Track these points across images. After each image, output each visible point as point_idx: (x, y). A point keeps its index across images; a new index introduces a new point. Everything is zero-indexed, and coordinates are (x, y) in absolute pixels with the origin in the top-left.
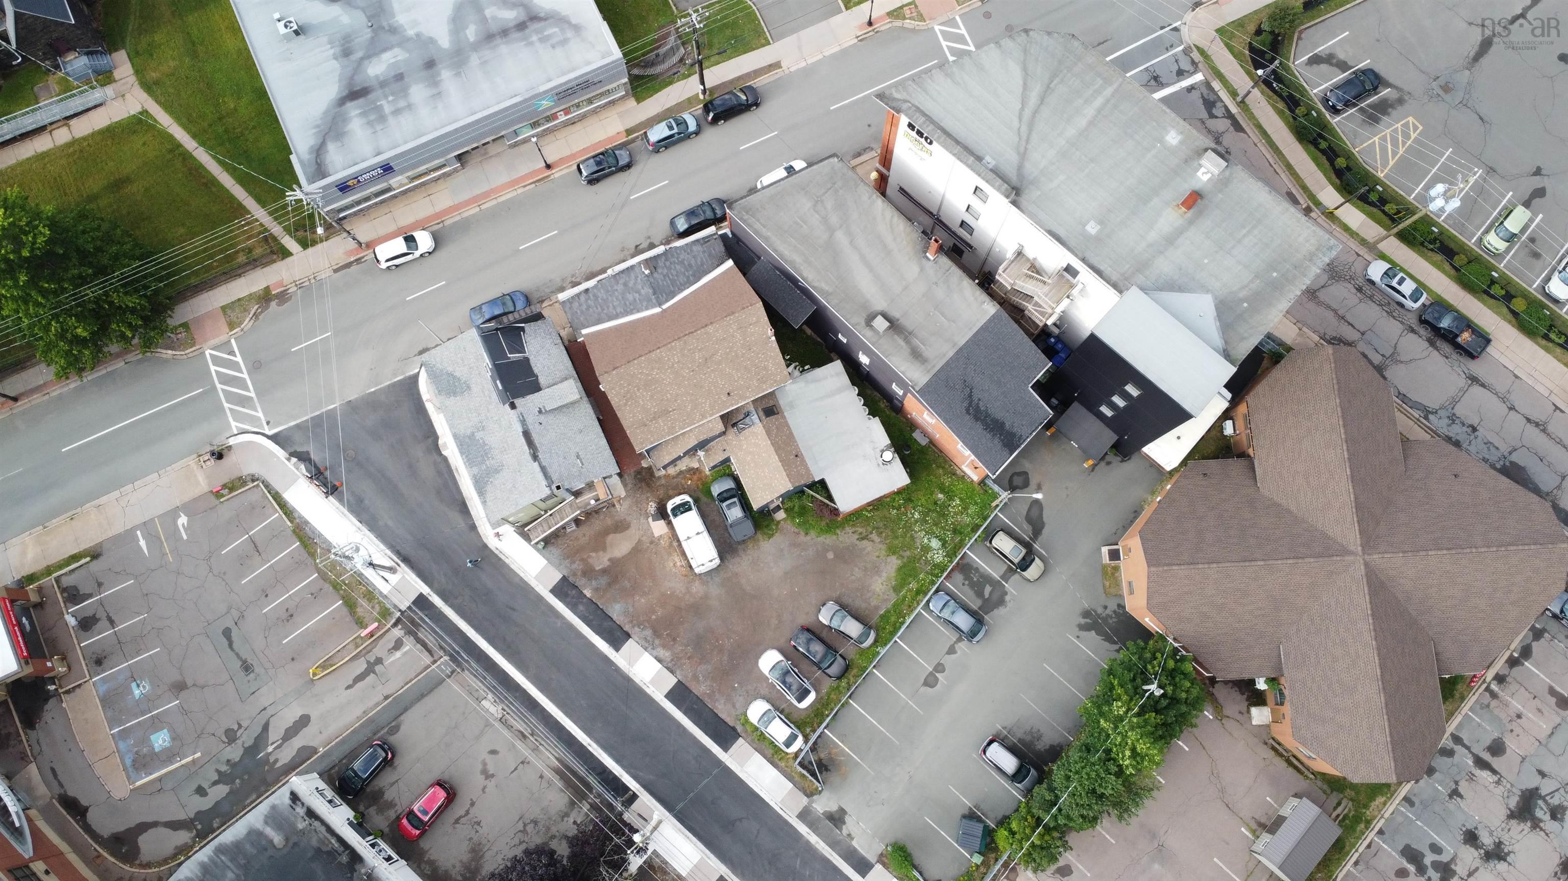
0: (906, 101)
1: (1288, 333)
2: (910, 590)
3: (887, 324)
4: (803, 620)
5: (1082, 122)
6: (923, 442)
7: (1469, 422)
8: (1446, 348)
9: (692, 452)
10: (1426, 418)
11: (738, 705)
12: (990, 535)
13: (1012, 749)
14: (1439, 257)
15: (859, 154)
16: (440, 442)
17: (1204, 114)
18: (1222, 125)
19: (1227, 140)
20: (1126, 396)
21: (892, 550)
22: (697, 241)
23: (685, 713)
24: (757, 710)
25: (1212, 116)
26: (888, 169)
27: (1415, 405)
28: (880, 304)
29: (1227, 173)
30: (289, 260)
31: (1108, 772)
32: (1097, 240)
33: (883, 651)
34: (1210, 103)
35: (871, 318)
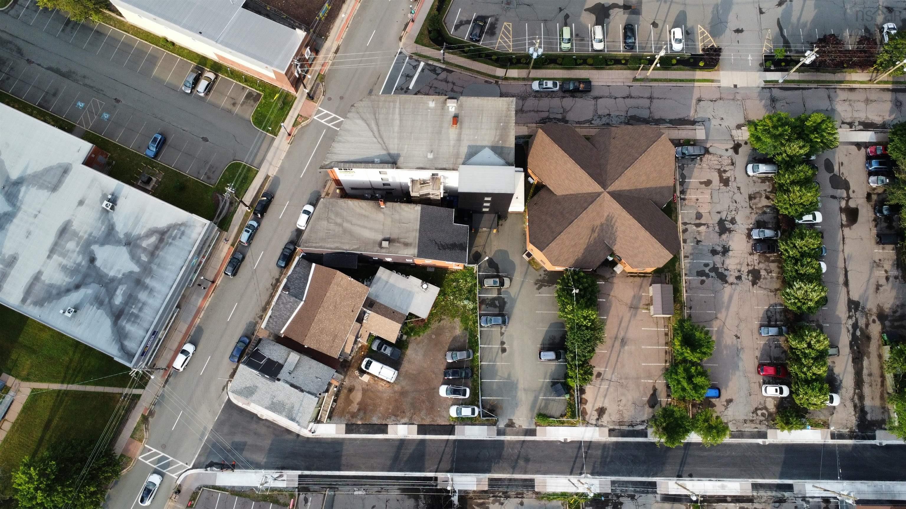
1: (524, 131)
2: (471, 325)
3: (388, 242)
4: (443, 367)
5: (397, 122)
6: (433, 270)
7: (606, 114)
8: (579, 95)
9: (356, 342)
10: (591, 124)
11: (445, 415)
12: (482, 283)
13: (549, 350)
14: (552, 65)
15: (325, 186)
16: (259, 416)
17: (435, 76)
18: (443, 75)
19: (450, 79)
20: (487, 202)
21: (453, 317)
22: (295, 266)
23: (430, 434)
24: (453, 412)
25: (438, 74)
26: (342, 185)
27: (585, 122)
28: (380, 237)
29: (459, 102)
30: (142, 398)
31: (583, 331)
32: (435, 158)
33: (479, 354)
34: (434, 70)
35: (380, 244)
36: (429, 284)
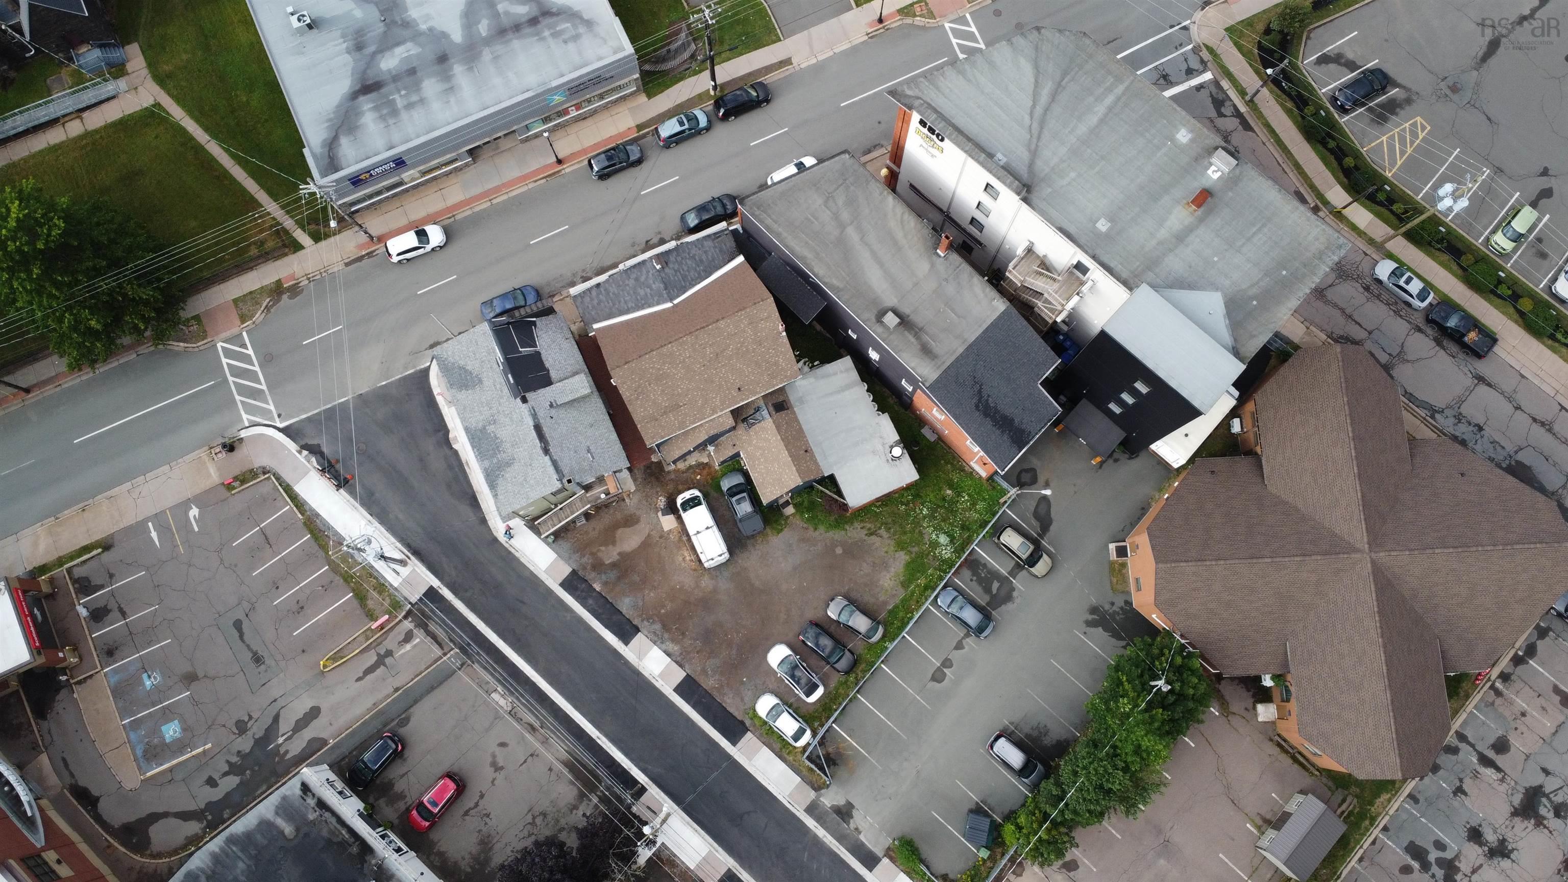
0: (918, 98)
1: (1296, 332)
2: (918, 585)
3: (897, 320)
4: (811, 615)
5: (1093, 120)
6: (932, 438)
7: (1475, 421)
8: (1453, 348)
9: (702, 447)
10: (1433, 417)
11: (746, 699)
12: (998, 531)
13: (1019, 744)
14: (1446, 257)
15: (869, 151)
16: (451, 436)
17: (1213, 113)
18: (1231, 123)
19: (1236, 139)
20: (1135, 393)
21: (901, 546)
22: (709, 236)
23: (694, 707)
24: (765, 704)
25: (1221, 115)
26: (899, 166)
27: (1422, 404)
28: (890, 300)
29: (1237, 171)
30: (301, 253)
31: (1115, 767)
32: (1108, 237)
33: (891, 647)
34: (1219, 102)
35: (881, 314)
36: (907, 455)
